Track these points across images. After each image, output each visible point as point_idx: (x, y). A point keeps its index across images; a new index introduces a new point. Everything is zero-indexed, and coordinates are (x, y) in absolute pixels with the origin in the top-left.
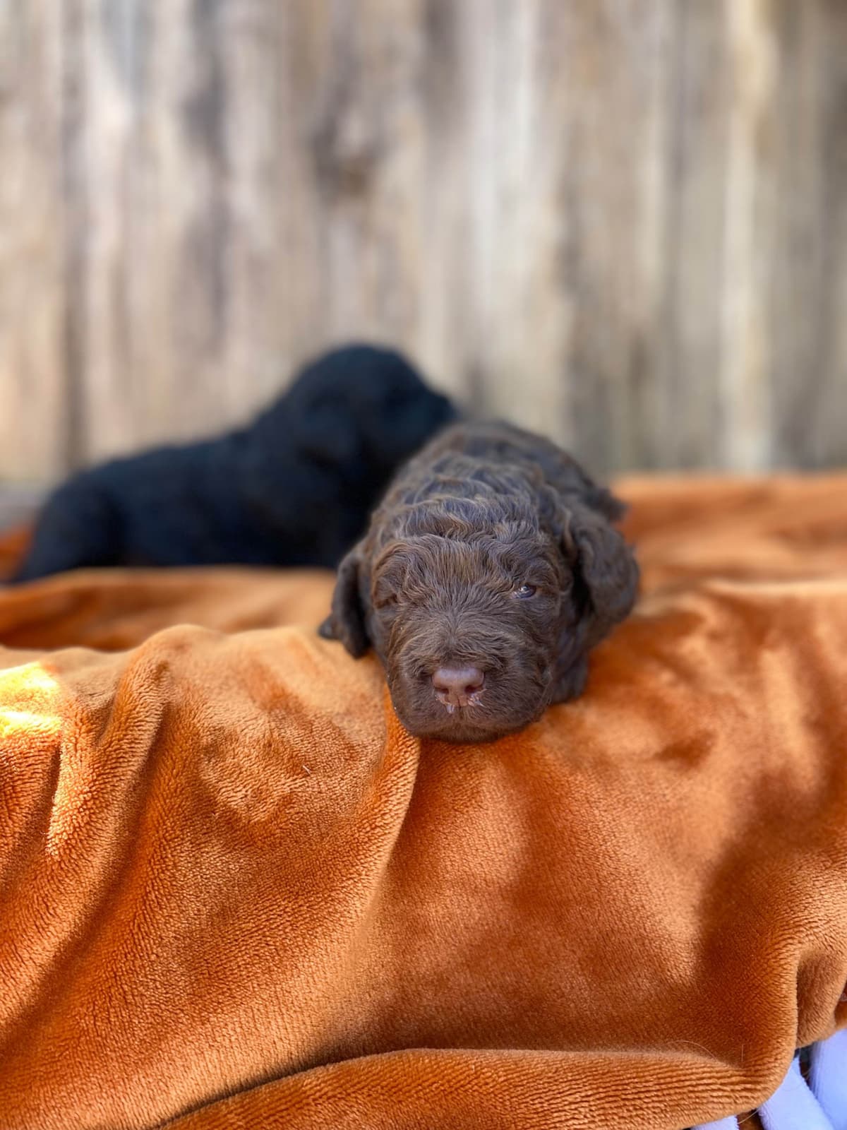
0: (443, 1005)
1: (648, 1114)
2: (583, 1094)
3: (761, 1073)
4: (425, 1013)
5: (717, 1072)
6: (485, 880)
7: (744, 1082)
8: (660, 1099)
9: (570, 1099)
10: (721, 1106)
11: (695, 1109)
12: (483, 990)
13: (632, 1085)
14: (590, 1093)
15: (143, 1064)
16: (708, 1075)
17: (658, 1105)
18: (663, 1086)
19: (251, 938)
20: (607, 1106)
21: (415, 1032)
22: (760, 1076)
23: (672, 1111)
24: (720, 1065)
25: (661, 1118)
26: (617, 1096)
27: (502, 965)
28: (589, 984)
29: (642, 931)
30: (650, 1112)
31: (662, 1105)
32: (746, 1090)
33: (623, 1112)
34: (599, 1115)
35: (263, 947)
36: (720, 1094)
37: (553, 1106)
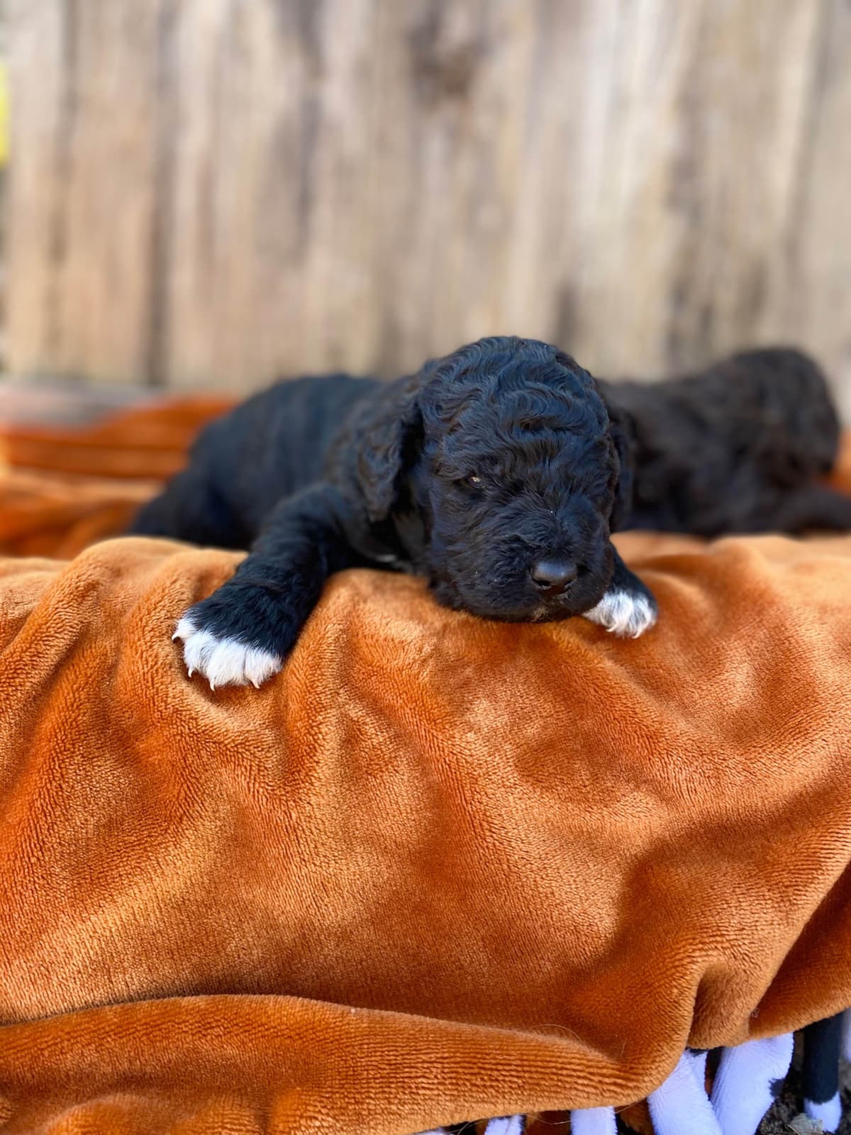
0: (344, 956)
1: (503, 1087)
2: (438, 1055)
3: (635, 1071)
4: (325, 961)
5: (588, 1061)
6: (395, 842)
7: (618, 1077)
8: (519, 1074)
9: (424, 1057)
10: (586, 1096)
11: (556, 1092)
12: (385, 948)
13: (492, 1056)
14: (446, 1055)
15: (23, 951)
16: (578, 1061)
17: (516, 1080)
18: (525, 1063)
19: (133, 850)
20: (460, 1070)
21: (313, 977)
22: (636, 1074)
23: (530, 1090)
24: (595, 1055)
25: (517, 1094)
26: (475, 1063)
27: (405, 927)
28: (489, 960)
29: (549, 919)
30: (506, 1086)
31: (520, 1081)
32: (615, 1084)
33: (477, 1080)
34: (451, 1078)
35: (145, 861)
36: (586, 1082)
37: (406, 1061)
